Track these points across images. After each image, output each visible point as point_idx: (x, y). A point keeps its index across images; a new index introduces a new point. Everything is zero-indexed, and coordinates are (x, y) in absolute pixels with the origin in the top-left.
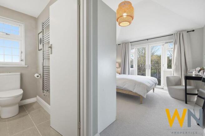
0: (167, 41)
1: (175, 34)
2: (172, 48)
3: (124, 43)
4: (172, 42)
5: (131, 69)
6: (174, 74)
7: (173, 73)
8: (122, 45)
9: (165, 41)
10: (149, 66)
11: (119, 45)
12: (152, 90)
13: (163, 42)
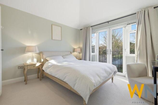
0: (130, 22)
1: (138, 12)
2: (135, 30)
3: (86, 27)
4: (135, 23)
5: (92, 54)
6: (137, 61)
7: (136, 59)
8: (83, 29)
9: (127, 23)
10: (111, 51)
11: (81, 30)
12: (111, 79)
13: (125, 24)
